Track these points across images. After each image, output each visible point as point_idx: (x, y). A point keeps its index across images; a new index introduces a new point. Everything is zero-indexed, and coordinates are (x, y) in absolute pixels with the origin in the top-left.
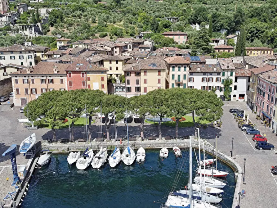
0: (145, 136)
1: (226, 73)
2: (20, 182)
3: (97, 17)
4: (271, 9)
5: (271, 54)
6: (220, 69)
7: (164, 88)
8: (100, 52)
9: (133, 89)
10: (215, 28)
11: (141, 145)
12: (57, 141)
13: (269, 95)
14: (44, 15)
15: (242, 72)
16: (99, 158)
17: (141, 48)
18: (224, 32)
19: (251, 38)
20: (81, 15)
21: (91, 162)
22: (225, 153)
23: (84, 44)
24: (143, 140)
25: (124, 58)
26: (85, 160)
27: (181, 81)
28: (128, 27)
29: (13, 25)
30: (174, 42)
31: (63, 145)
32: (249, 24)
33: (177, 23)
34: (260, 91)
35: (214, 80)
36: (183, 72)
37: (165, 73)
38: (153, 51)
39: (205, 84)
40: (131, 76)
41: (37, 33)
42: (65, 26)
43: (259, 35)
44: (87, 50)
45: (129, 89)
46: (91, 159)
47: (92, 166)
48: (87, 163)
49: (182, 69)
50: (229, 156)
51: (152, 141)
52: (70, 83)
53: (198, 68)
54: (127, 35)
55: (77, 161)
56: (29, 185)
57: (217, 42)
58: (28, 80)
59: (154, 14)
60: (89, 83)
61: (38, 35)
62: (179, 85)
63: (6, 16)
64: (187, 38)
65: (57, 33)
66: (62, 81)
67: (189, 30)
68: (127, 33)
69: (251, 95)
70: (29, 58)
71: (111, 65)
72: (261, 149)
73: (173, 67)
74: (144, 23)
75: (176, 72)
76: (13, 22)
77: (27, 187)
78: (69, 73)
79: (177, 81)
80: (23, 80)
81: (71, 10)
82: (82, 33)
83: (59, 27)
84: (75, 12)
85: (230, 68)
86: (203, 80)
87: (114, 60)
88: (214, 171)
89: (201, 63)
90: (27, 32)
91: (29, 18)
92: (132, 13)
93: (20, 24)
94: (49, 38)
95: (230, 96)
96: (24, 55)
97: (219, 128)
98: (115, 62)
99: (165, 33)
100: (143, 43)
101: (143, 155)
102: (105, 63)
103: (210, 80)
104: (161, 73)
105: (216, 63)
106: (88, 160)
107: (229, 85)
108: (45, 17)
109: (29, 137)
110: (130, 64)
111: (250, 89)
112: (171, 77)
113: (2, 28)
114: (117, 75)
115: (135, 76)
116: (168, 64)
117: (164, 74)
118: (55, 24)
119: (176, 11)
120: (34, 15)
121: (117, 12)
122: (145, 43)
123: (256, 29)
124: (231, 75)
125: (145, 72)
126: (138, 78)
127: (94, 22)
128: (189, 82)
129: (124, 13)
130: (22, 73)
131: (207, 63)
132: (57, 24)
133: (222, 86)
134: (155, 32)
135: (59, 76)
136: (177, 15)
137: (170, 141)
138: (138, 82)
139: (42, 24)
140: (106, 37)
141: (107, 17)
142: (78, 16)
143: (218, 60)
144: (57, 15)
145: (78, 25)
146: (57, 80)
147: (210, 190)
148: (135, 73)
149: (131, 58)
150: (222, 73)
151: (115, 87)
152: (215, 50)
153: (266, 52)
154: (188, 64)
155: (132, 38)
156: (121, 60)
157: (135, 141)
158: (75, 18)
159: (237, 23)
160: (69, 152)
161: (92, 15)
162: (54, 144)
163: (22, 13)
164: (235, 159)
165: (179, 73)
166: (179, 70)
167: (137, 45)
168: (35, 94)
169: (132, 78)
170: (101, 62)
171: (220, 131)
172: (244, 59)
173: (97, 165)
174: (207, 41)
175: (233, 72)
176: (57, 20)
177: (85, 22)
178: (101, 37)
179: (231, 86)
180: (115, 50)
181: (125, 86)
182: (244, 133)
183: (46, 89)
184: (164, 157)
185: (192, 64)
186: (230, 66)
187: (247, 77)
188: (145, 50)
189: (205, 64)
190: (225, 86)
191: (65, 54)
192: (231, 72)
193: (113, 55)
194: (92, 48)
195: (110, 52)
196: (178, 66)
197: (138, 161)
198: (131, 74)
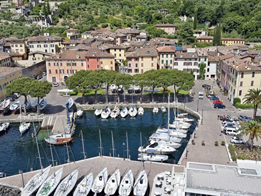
0: (143, 101)
1: (201, 59)
3: (99, 9)
4: (251, 3)
5: (242, 43)
6: (197, 56)
7: (156, 69)
8: (106, 42)
9: (133, 71)
10: (200, 20)
11: (140, 106)
12: (85, 103)
13: (227, 74)
14: (53, 8)
15: (214, 58)
16: (115, 112)
17: (138, 38)
18: (208, 24)
19: (230, 29)
20: (86, 8)
21: (110, 114)
22: (194, 110)
23: (91, 34)
24: (141, 103)
25: (125, 47)
26: (106, 113)
27: (168, 65)
28: (126, 19)
29: (27, 17)
30: (165, 33)
31: (90, 105)
32: (228, 18)
33: (168, 15)
34: (223, 72)
35: (193, 64)
36: (170, 58)
37: (156, 59)
38: (148, 41)
40: (131, 61)
41: (49, 24)
42: (72, 17)
43: (237, 27)
44: (96, 41)
45: (130, 70)
46: (110, 112)
47: (110, 116)
49: (169, 56)
50: (196, 111)
51: (147, 104)
52: (88, 65)
53: (181, 56)
54: (125, 25)
55: (101, 113)
57: (200, 33)
58: (57, 63)
59: (148, 6)
60: (102, 65)
61: (49, 26)
62: (167, 67)
63: (21, 9)
64: (176, 29)
65: (65, 23)
66: (82, 64)
67: (178, 22)
68: (125, 24)
69: (218, 75)
70: (51, 46)
71: (115, 52)
73: (163, 55)
74: (139, 15)
75: (165, 58)
76: (27, 14)
77: (75, 126)
79: (165, 65)
80: (54, 63)
81: (77, 3)
82: (87, 24)
83: (66, 18)
84: (80, 5)
86: (184, 64)
89: (183, 51)
90: (40, 23)
91: (40, 11)
92: (128, 5)
93: (33, 16)
94: (59, 29)
95: (204, 76)
96: (48, 44)
97: (192, 97)
98: (119, 50)
99: (157, 25)
100: (139, 34)
101: (142, 111)
102: (111, 51)
103: (190, 64)
104: (154, 59)
105: (194, 52)
106: (108, 113)
107: (204, 68)
108: (55, 10)
110: (131, 52)
111: (218, 71)
112: (161, 62)
113: (18, 19)
114: (120, 60)
115: (135, 61)
116: (159, 52)
118: (63, 16)
119: (167, 4)
120: (45, 8)
121: (115, 5)
122: (141, 34)
123: (234, 22)
124: (205, 60)
125: (142, 58)
126: (137, 62)
127: (97, 14)
128: (174, 65)
129: (122, 5)
130: (53, 58)
131: (188, 52)
132: (65, 16)
133: (199, 69)
134: (149, 23)
135: (80, 61)
136: (168, 8)
137: (159, 104)
138: (137, 65)
139: (52, 16)
140: (107, 27)
141: (108, 10)
142: (83, 9)
143: (196, 49)
144: (65, 8)
145: (82, 17)
146: (79, 63)
148: (135, 59)
149: (131, 47)
150: (198, 59)
151: (120, 69)
152: (198, 40)
153: (239, 42)
154: (173, 53)
155: (129, 28)
156: (123, 49)
157: (137, 104)
158: (80, 10)
159: (219, 16)
161: (94, 8)
162: (84, 105)
163: (34, 6)
164: (199, 113)
165: (167, 59)
166: (167, 57)
167: (134, 35)
168: (63, 73)
169: (133, 62)
170: (108, 50)
171: (193, 98)
172: (217, 48)
173: (114, 116)
174: (191, 33)
175: (206, 58)
176: (65, 12)
177: (89, 15)
178: (103, 27)
179: (205, 69)
180: (117, 40)
181: (127, 68)
182: (209, 100)
183: (71, 70)
184: (155, 113)
185: (177, 52)
186: (204, 54)
187: (216, 62)
188: (141, 40)
189: (186, 52)
190: (201, 68)
191: (80, 43)
192: (205, 58)
193: (115, 44)
194: (100, 38)
195: (113, 41)
196: (167, 53)
197: (139, 114)
198: (132, 60)
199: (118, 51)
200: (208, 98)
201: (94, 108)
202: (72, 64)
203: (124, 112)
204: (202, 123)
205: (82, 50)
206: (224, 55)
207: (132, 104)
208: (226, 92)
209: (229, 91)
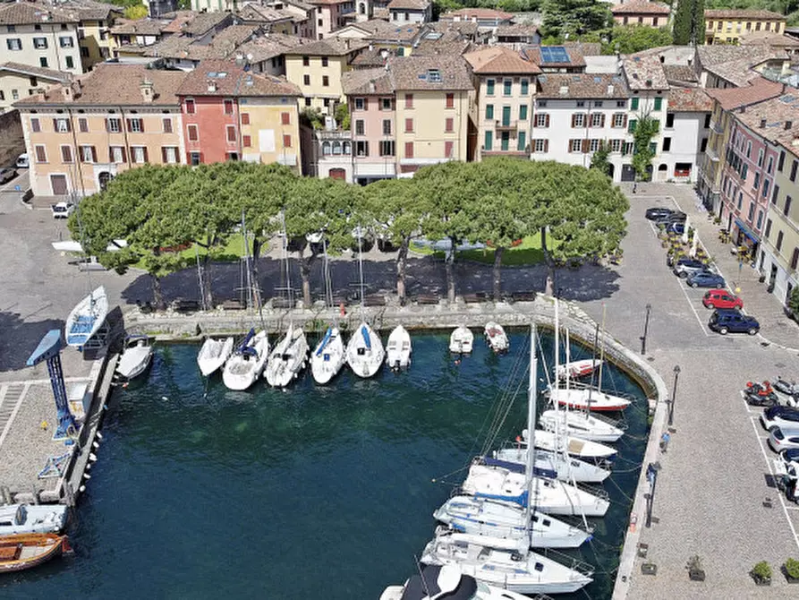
0: (408, 292)
1: (642, 102)
2: (77, 428)
5: (777, 30)
6: (625, 89)
7: (464, 144)
8: (273, 26)
9: (374, 148)
11: (396, 320)
12: (165, 308)
13: (757, 174)
15: (689, 98)
16: (286, 357)
17: (395, 11)
21: (264, 369)
22: (627, 343)
24: (403, 303)
25: (344, 50)
26: (245, 362)
27: (512, 125)
31: (183, 317)
34: (733, 160)
35: (608, 121)
36: (518, 97)
37: (465, 102)
38: (432, 24)
39: (581, 133)
40: (366, 108)
44: (235, 22)
45: (361, 148)
46: (262, 360)
47: (266, 378)
48: (252, 371)
49: (516, 88)
50: (635, 351)
51: (425, 310)
52: (192, 130)
53: (563, 88)
55: (224, 365)
56: (99, 435)
58: (67, 120)
60: (245, 130)
62: (505, 135)
66: (168, 126)
69: (708, 169)
70: (62, 45)
71: (306, 71)
72: (724, 331)
73: (491, 84)
75: (498, 97)
77: (96, 439)
78: (188, 100)
79: (501, 124)
80: (55, 120)
85: (653, 87)
86: (575, 121)
87: (316, 56)
88: (595, 395)
89: (570, 70)
95: (649, 168)
96: (49, 36)
97: (613, 268)
98: (320, 62)
101: (404, 349)
102: (289, 63)
103: (597, 121)
104: (456, 102)
105: (613, 70)
106: (255, 364)
107: (650, 135)
109: (89, 298)
110: (366, 71)
111: (708, 149)
112: (483, 113)
114: (326, 101)
115: (380, 109)
116: (476, 74)
117: (462, 106)
124: (658, 107)
125: (409, 97)
126: (387, 114)
128: (535, 126)
130: (49, 101)
131: (588, 70)
133: (630, 139)
135: (158, 111)
137: (478, 308)
138: (387, 127)
143: (619, 60)
146: (153, 120)
147: (580, 447)
148: (380, 101)
150: (630, 101)
151: (321, 143)
152: (615, 18)
153: (763, 25)
154: (533, 75)
156: (338, 57)
157: (382, 308)
160: (200, 337)
162: (156, 317)
165: (507, 101)
166: (507, 92)
168: (91, 161)
169: (372, 115)
170: (279, 62)
171: (615, 275)
172: (697, 54)
173: (280, 376)
175: (661, 99)
179: (653, 140)
180: (318, 16)
181: (349, 137)
182: (681, 282)
183: (123, 148)
184: (462, 354)
185: (546, 70)
186: (655, 82)
187: (701, 112)
188: (407, 18)
189: (581, 72)
190: (638, 139)
191: (172, 33)
192: (656, 98)
193: (309, 34)
194: (251, 11)
195: (302, 23)
196: (504, 79)
197: (392, 365)
198: (369, 104)
199: (316, 64)
200: (678, 275)
201: (199, 331)
202: (124, 125)
203: (327, 357)
204: (670, 422)
205: (178, 60)
206: (734, 86)
207: (361, 310)
208: (745, 244)
209: (767, 247)
